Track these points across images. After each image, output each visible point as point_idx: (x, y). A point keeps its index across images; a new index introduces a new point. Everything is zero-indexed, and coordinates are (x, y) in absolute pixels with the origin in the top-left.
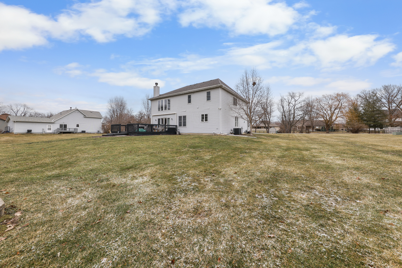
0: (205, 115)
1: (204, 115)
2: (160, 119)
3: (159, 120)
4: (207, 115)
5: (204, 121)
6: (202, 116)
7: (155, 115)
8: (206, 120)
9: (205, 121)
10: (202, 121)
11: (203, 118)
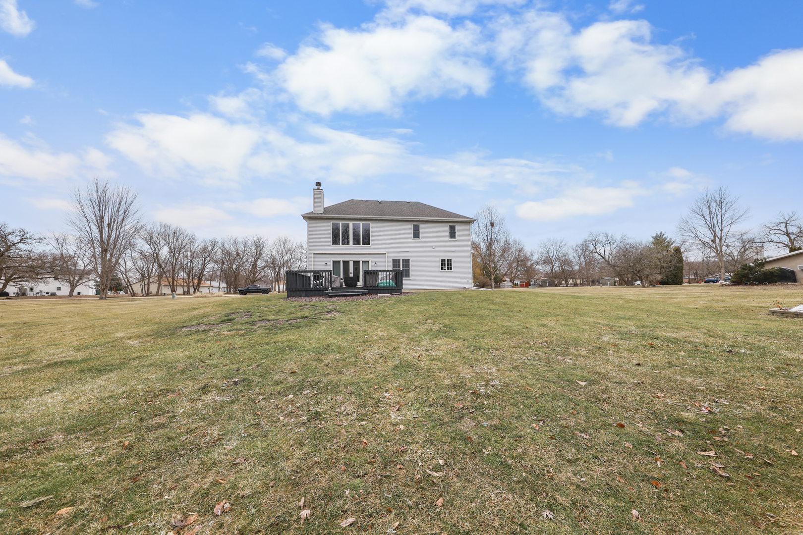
0: (448, 260)
1: (445, 260)
2: (339, 262)
3: (336, 263)
4: (451, 260)
5: (446, 270)
6: (442, 261)
7: (320, 252)
8: (450, 268)
9: (448, 269)
10: (442, 269)
11: (445, 265)
